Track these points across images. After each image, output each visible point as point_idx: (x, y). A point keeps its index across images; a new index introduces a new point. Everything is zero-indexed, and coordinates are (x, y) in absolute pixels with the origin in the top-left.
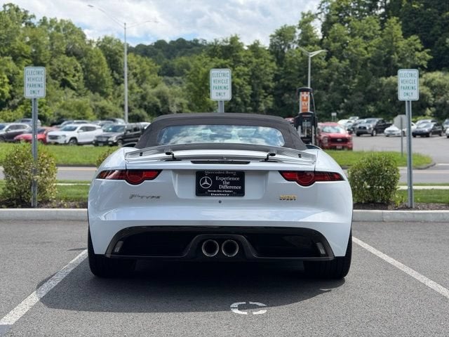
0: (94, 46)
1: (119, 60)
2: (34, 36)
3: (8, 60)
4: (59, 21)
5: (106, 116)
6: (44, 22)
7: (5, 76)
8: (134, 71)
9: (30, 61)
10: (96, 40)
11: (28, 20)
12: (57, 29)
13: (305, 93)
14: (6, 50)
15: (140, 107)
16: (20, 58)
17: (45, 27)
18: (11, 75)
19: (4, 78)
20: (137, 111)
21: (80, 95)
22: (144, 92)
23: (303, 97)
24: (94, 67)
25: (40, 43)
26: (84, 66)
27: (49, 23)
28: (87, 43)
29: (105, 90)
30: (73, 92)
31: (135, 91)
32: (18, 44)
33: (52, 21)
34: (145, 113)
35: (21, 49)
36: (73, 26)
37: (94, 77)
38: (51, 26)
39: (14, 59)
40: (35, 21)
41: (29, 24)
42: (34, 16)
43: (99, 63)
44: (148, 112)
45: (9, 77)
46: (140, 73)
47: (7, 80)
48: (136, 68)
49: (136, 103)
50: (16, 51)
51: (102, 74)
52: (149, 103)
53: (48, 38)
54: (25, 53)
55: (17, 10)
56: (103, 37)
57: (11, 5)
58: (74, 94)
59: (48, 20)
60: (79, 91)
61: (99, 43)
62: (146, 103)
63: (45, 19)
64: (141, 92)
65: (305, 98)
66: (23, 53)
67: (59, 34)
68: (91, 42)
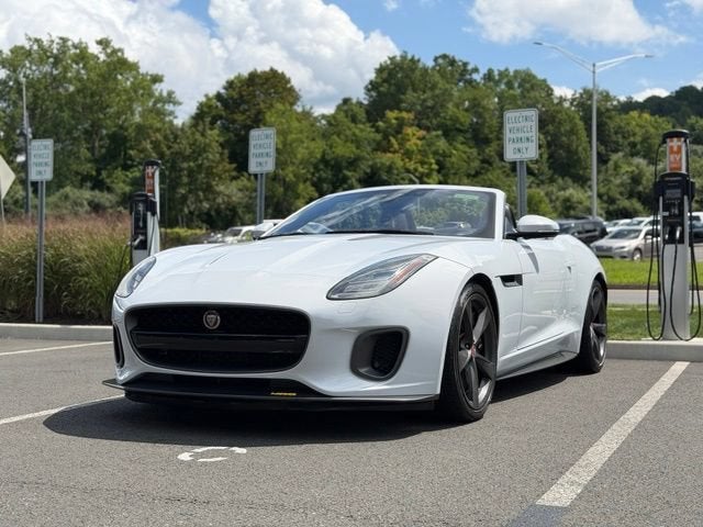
0: (567, 105)
1: (606, 123)
2: (475, 99)
3: (437, 136)
4: (512, 74)
5: (572, 213)
6: (489, 76)
7: (433, 161)
8: (632, 139)
9: (469, 135)
10: (569, 96)
11: (468, 77)
12: (510, 85)
13: (675, 139)
14: (434, 122)
15: (631, 196)
16: (455, 132)
17: (492, 84)
18: (441, 159)
19: (431, 164)
20: (625, 203)
21: (543, 182)
22: (637, 172)
23: (672, 148)
24: (564, 139)
25: (483, 108)
26: (549, 138)
27: (497, 78)
28: (556, 101)
29: (581, 172)
30: (532, 179)
31: (623, 171)
32: (450, 113)
33: (501, 74)
34: (638, 206)
35: (455, 120)
36: (534, 77)
37: (564, 155)
38: (500, 81)
39: (446, 134)
40: (477, 77)
41: (470, 82)
42: (476, 70)
43: (573, 132)
44: (643, 203)
45: (438, 163)
46: (642, 142)
47: (435, 167)
48: (634, 135)
49: (622, 189)
50: (449, 123)
51: (577, 149)
52: (645, 188)
53: (496, 100)
54: (461, 124)
55: (452, 62)
56: (581, 91)
57: (444, 57)
58: (533, 182)
59: (496, 73)
60: (541, 177)
61: (574, 100)
62: (641, 188)
63: (490, 72)
64: (632, 172)
65: (675, 149)
66: (458, 126)
67: (511, 92)
68: (562, 100)
